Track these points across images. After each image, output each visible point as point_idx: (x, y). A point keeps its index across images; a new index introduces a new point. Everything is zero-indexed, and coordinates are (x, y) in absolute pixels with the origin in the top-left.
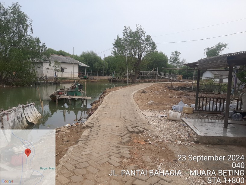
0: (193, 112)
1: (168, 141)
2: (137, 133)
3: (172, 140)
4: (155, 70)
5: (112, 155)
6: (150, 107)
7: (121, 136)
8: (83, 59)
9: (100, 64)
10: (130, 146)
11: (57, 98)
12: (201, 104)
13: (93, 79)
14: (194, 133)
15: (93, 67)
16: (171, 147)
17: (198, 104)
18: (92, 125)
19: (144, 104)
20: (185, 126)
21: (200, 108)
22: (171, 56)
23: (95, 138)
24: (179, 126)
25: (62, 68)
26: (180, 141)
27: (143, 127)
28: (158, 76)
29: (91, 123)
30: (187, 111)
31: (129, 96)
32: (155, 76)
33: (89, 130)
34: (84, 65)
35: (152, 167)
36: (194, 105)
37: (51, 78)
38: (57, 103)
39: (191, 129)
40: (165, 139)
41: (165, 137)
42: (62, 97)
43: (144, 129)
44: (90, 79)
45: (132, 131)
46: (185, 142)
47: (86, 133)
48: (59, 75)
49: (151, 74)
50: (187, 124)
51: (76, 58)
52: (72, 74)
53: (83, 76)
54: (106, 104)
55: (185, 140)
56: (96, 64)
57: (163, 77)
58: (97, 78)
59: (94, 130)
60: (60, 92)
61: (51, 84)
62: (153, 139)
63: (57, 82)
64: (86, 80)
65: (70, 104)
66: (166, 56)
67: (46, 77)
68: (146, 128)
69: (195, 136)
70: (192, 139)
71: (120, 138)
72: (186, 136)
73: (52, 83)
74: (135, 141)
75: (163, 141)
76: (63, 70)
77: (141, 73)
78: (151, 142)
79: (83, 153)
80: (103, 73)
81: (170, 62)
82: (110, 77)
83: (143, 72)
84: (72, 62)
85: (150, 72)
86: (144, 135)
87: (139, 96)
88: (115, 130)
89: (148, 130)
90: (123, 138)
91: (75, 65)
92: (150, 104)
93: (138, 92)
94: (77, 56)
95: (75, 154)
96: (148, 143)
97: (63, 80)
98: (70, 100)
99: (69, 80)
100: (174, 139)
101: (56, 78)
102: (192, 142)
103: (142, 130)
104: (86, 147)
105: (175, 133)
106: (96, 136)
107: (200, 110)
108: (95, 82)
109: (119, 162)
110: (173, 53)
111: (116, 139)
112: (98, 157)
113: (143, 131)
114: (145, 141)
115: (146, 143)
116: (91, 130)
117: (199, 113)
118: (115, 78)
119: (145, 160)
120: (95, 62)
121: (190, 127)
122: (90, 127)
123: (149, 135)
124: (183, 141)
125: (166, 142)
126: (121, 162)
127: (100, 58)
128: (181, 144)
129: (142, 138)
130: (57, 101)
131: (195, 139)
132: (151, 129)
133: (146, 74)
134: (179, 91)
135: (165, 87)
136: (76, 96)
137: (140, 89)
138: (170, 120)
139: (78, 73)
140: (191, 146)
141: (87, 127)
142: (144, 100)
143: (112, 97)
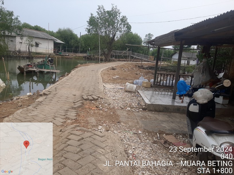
0: (151, 87)
1: (118, 108)
2: (91, 100)
3: (122, 107)
4: (128, 50)
5: (58, 116)
6: (114, 81)
7: (74, 103)
8: (59, 35)
9: (76, 41)
10: (80, 110)
11: (25, 70)
12: (159, 79)
13: (69, 56)
14: (144, 102)
15: (69, 44)
16: (119, 112)
17: (157, 79)
18: (49, 93)
19: (109, 79)
20: (139, 96)
21: (158, 83)
22: (145, 38)
23: (48, 104)
24: (133, 96)
25: (36, 43)
26: (129, 108)
27: (98, 96)
28: (131, 56)
29: (48, 91)
30: (145, 85)
31: (97, 71)
32: (128, 56)
33: (44, 97)
34: (59, 41)
35: (94, 127)
36: (153, 80)
37: (24, 52)
38: (24, 75)
39: (143, 99)
40: (116, 106)
41: (117, 104)
42: (30, 69)
43: (99, 97)
44: (65, 55)
45: (87, 99)
46: (134, 109)
47: (40, 99)
48: (34, 50)
49: (125, 53)
50: (140, 95)
51: (51, 34)
52: (47, 49)
53: (58, 52)
54: (72, 76)
55: (134, 107)
56: (73, 41)
57: (135, 57)
58: (72, 55)
59: (50, 97)
60: (30, 65)
61: (23, 58)
62: (105, 106)
63: (30, 56)
64: (60, 57)
65: (38, 76)
66: (141, 38)
67: (19, 51)
68: (101, 96)
69: (144, 104)
70: (141, 107)
71: (72, 104)
72: (136, 104)
73: (25, 57)
74: (87, 106)
75: (114, 108)
76: (37, 45)
77: (115, 53)
78: (101, 108)
79: (30, 115)
80: (79, 50)
81: (144, 43)
82: (85, 55)
83: (117, 51)
84: (47, 38)
85: (124, 52)
86: (98, 102)
87: (107, 72)
88: (70, 97)
89: (102, 99)
90: (75, 104)
91: (50, 41)
92: (114, 79)
93: (108, 69)
94: (53, 32)
95: (21, 115)
96: (98, 108)
97: (37, 55)
98: (38, 73)
99: (43, 56)
100: (124, 106)
101: (30, 52)
102: (141, 109)
103: (96, 98)
104: (35, 110)
105: (127, 102)
106: (49, 102)
107: (158, 85)
108: (70, 58)
109: (62, 122)
110: (147, 35)
111: (69, 105)
112: (43, 118)
113: (98, 99)
114: (96, 107)
115: (97, 108)
116: (46, 97)
117: (157, 87)
118: (90, 56)
119: (90, 121)
120: (71, 39)
121: (142, 97)
122: (47, 95)
123: (102, 103)
124: (132, 108)
125: (116, 108)
126: (64, 122)
127: (76, 35)
128: (129, 111)
129: (95, 105)
130: (24, 72)
131: (144, 107)
132: (105, 98)
133: (120, 53)
134: (148, 70)
135: (136, 65)
136: (45, 69)
137: (110, 66)
138: (126, 91)
139: (53, 49)
140: (138, 112)
141: (45, 94)
142: (111, 76)
143: (80, 72)
